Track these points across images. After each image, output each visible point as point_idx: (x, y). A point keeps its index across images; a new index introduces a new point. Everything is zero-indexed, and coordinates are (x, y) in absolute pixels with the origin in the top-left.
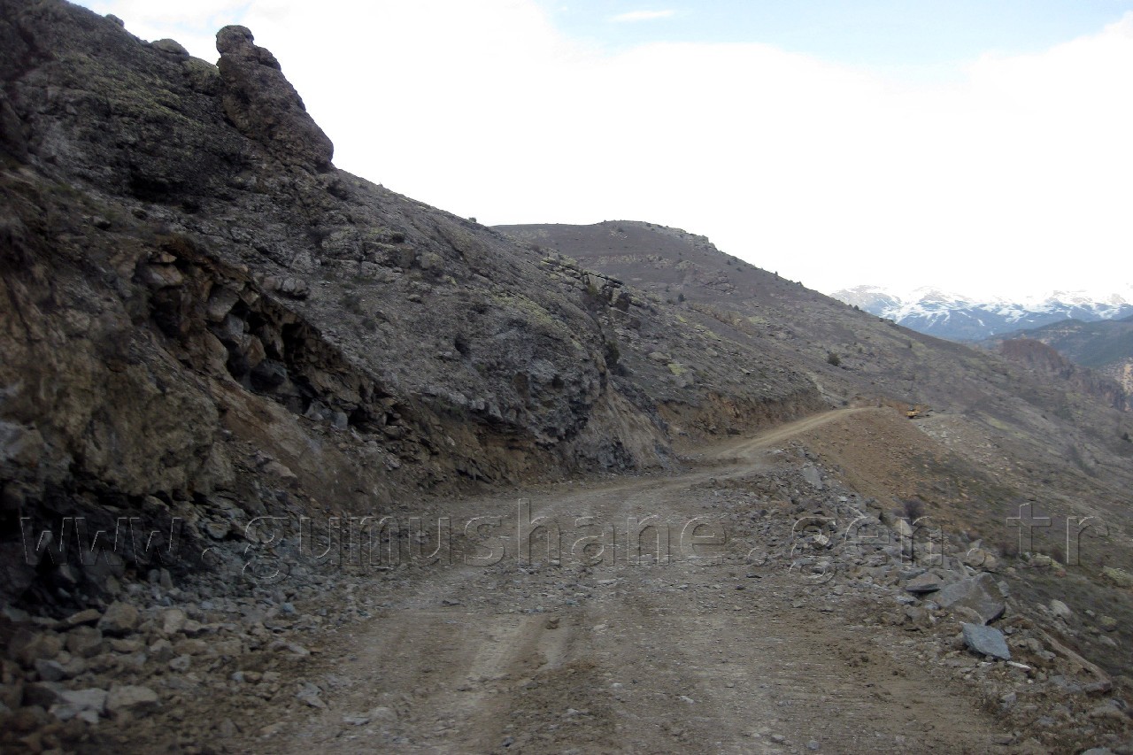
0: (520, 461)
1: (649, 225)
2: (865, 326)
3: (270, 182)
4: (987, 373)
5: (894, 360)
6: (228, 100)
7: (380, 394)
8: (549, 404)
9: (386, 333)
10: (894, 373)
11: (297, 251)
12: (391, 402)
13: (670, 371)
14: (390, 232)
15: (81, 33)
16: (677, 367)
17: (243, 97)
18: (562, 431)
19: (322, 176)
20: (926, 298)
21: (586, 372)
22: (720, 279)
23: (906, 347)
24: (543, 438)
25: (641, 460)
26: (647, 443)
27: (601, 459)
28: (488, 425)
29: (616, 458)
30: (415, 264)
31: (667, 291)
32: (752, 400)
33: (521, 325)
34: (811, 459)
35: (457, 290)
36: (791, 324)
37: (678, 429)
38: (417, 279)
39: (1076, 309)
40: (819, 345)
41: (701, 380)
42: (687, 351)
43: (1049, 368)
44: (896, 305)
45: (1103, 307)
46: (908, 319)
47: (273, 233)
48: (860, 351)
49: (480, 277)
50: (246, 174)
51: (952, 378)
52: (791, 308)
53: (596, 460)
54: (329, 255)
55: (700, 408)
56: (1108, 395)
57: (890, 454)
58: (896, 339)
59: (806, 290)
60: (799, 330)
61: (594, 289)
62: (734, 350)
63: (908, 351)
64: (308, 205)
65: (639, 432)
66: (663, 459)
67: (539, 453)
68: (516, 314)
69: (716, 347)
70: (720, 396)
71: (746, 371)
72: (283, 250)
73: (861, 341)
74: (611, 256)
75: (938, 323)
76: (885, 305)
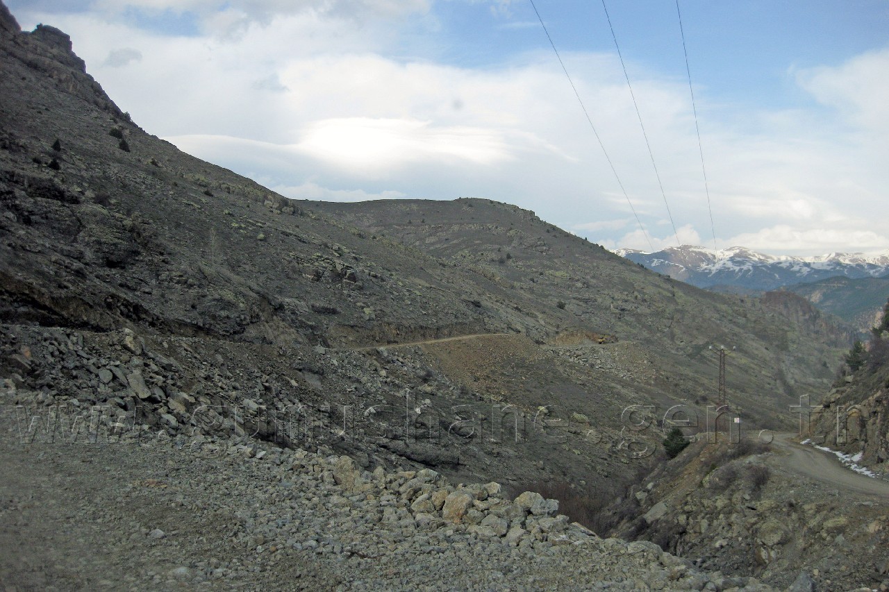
1: (492, 202)
3: (146, 259)
4: (733, 316)
5: (660, 305)
7: (160, 319)
9: (170, 304)
10: (659, 314)
12: (162, 321)
13: (364, 312)
16: (367, 310)
20: (735, 255)
22: (539, 243)
23: (671, 295)
24: (223, 333)
28: (197, 328)
31: (499, 251)
32: (412, 327)
33: (219, 300)
35: (197, 290)
36: (589, 277)
39: (851, 267)
40: (606, 292)
41: (381, 315)
43: (801, 313)
44: (711, 260)
45: (872, 266)
46: (719, 272)
48: (636, 298)
50: (139, 257)
51: (701, 319)
52: (590, 265)
54: (160, 281)
56: (844, 334)
58: (664, 289)
59: (606, 252)
60: (593, 281)
61: (337, 270)
63: (672, 299)
64: (156, 266)
69: (413, 300)
70: (389, 325)
72: (148, 279)
73: (637, 291)
74: (461, 224)
75: (744, 276)
76: (703, 261)
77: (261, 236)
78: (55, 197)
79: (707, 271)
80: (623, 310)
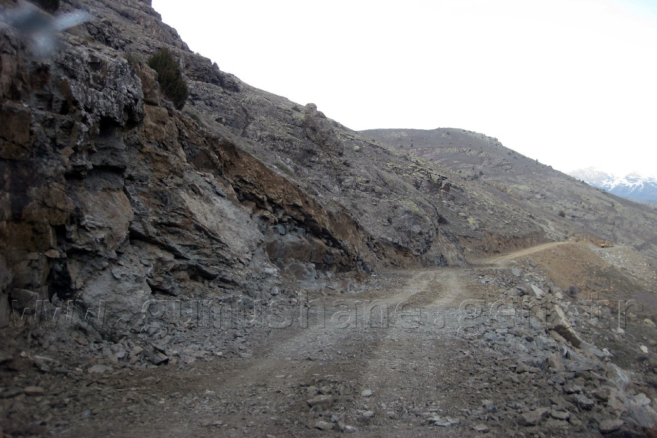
0: (407, 260)
1: (464, 131)
2: (587, 193)
3: (323, 160)
5: (603, 213)
6: (308, 130)
7: (372, 239)
8: (418, 241)
9: (366, 217)
10: (603, 220)
11: (334, 186)
12: (375, 241)
13: (468, 222)
14: (365, 179)
15: (262, 109)
16: (471, 220)
17: (314, 130)
18: (422, 250)
19: (341, 158)
20: (630, 175)
21: (431, 229)
22: (504, 163)
23: (611, 205)
24: (415, 253)
25: (451, 262)
26: (454, 255)
27: (435, 261)
28: (398, 248)
29: (441, 261)
30: (373, 190)
31: (473, 169)
32: (508, 237)
33: (408, 212)
34: (532, 266)
35: (387, 200)
36: (544, 190)
37: (470, 250)
38: (374, 196)
40: (560, 202)
41: (482, 225)
42: (477, 212)
44: (610, 179)
46: (617, 188)
47: (326, 180)
48: (583, 207)
49: (393, 193)
50: (314, 156)
51: (637, 224)
52: (544, 181)
53: (434, 261)
54: (345, 187)
55: (481, 240)
57: (576, 266)
58: (605, 200)
59: (554, 171)
60: (548, 194)
61: (434, 181)
62: (501, 211)
63: (612, 208)
64: (336, 169)
65: (451, 251)
66: (460, 263)
67: (414, 258)
68: (407, 208)
69: (492, 209)
70: (491, 234)
71: (507, 222)
72: (329, 185)
73: (584, 201)
74: (442, 148)
75: (636, 190)
76: (604, 179)
77: (357, 147)
78: (214, 82)
79: (608, 186)
80: (573, 217)
